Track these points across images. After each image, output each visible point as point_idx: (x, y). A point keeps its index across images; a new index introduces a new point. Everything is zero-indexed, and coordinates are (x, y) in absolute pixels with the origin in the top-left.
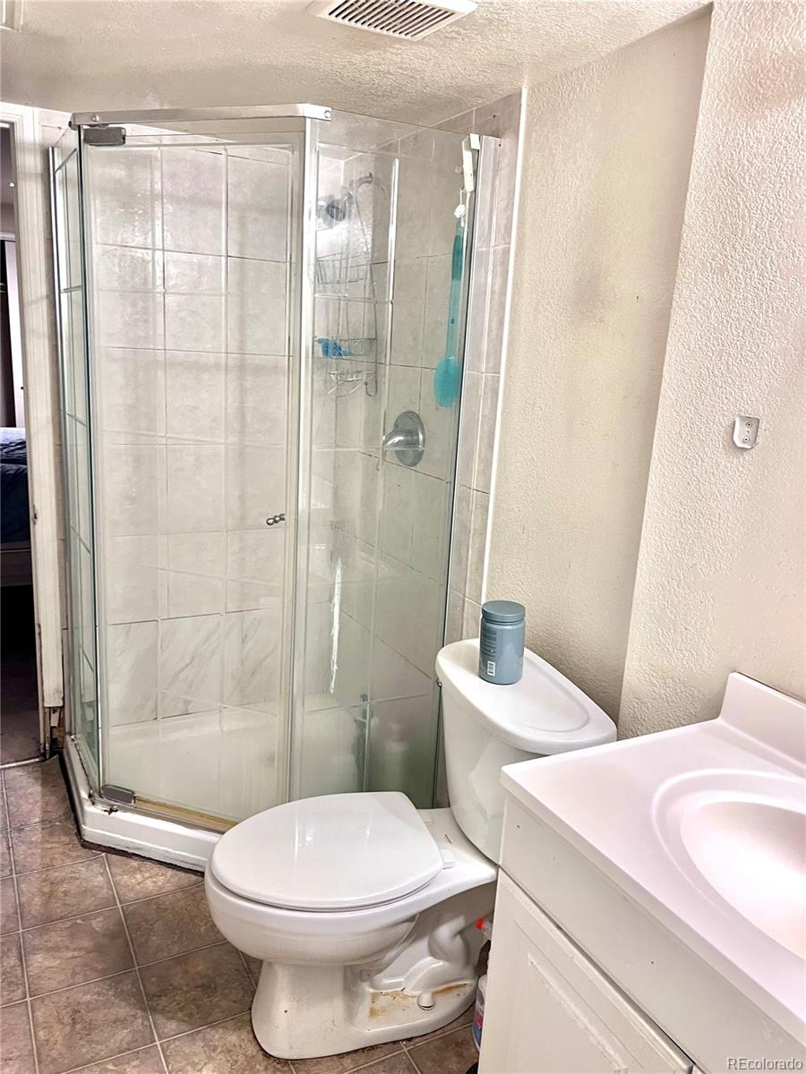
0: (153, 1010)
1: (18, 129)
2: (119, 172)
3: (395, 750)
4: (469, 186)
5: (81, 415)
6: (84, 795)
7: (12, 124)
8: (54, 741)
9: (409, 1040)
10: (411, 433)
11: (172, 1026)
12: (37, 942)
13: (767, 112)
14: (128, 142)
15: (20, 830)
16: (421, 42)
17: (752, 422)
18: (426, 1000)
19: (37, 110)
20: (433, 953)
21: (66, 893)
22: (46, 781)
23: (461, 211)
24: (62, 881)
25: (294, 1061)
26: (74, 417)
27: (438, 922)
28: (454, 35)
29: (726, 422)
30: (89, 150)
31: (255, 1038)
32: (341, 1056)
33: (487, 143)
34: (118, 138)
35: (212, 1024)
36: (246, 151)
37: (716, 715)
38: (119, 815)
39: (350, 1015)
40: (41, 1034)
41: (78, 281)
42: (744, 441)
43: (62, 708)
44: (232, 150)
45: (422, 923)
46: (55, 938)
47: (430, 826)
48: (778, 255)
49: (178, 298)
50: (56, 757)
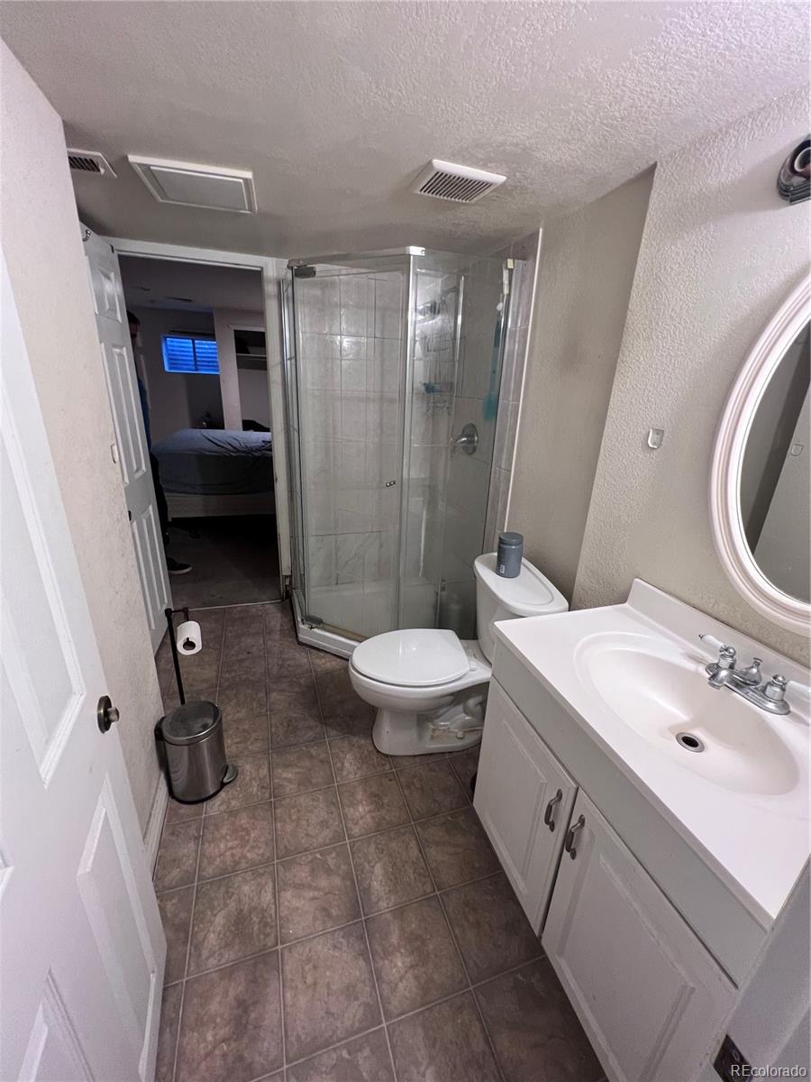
0: (326, 724)
1: (264, 270)
2: (317, 292)
3: (455, 607)
4: (506, 291)
5: (296, 427)
6: (299, 619)
7: (262, 268)
8: (287, 592)
9: (450, 752)
10: (470, 436)
11: (335, 732)
12: (274, 687)
13: (685, 235)
14: (317, 274)
15: (269, 633)
16: (476, 204)
17: (659, 432)
18: (460, 734)
19: (274, 259)
20: (465, 712)
21: (289, 665)
22: (283, 610)
23: (500, 306)
24: (288, 660)
25: (392, 756)
26: (294, 429)
27: (468, 697)
28: (495, 198)
29: (644, 432)
30: (298, 280)
31: (373, 743)
32: (415, 756)
33: (518, 264)
34: (311, 273)
35: (354, 734)
36: (385, 276)
37: (625, 602)
38: (315, 630)
39: (420, 737)
40: (273, 730)
41: (293, 355)
42: (654, 444)
43: (291, 576)
44: (379, 276)
45: (459, 697)
46: (284, 686)
47: (466, 649)
48: (684, 328)
49: (348, 362)
50: (288, 600)
